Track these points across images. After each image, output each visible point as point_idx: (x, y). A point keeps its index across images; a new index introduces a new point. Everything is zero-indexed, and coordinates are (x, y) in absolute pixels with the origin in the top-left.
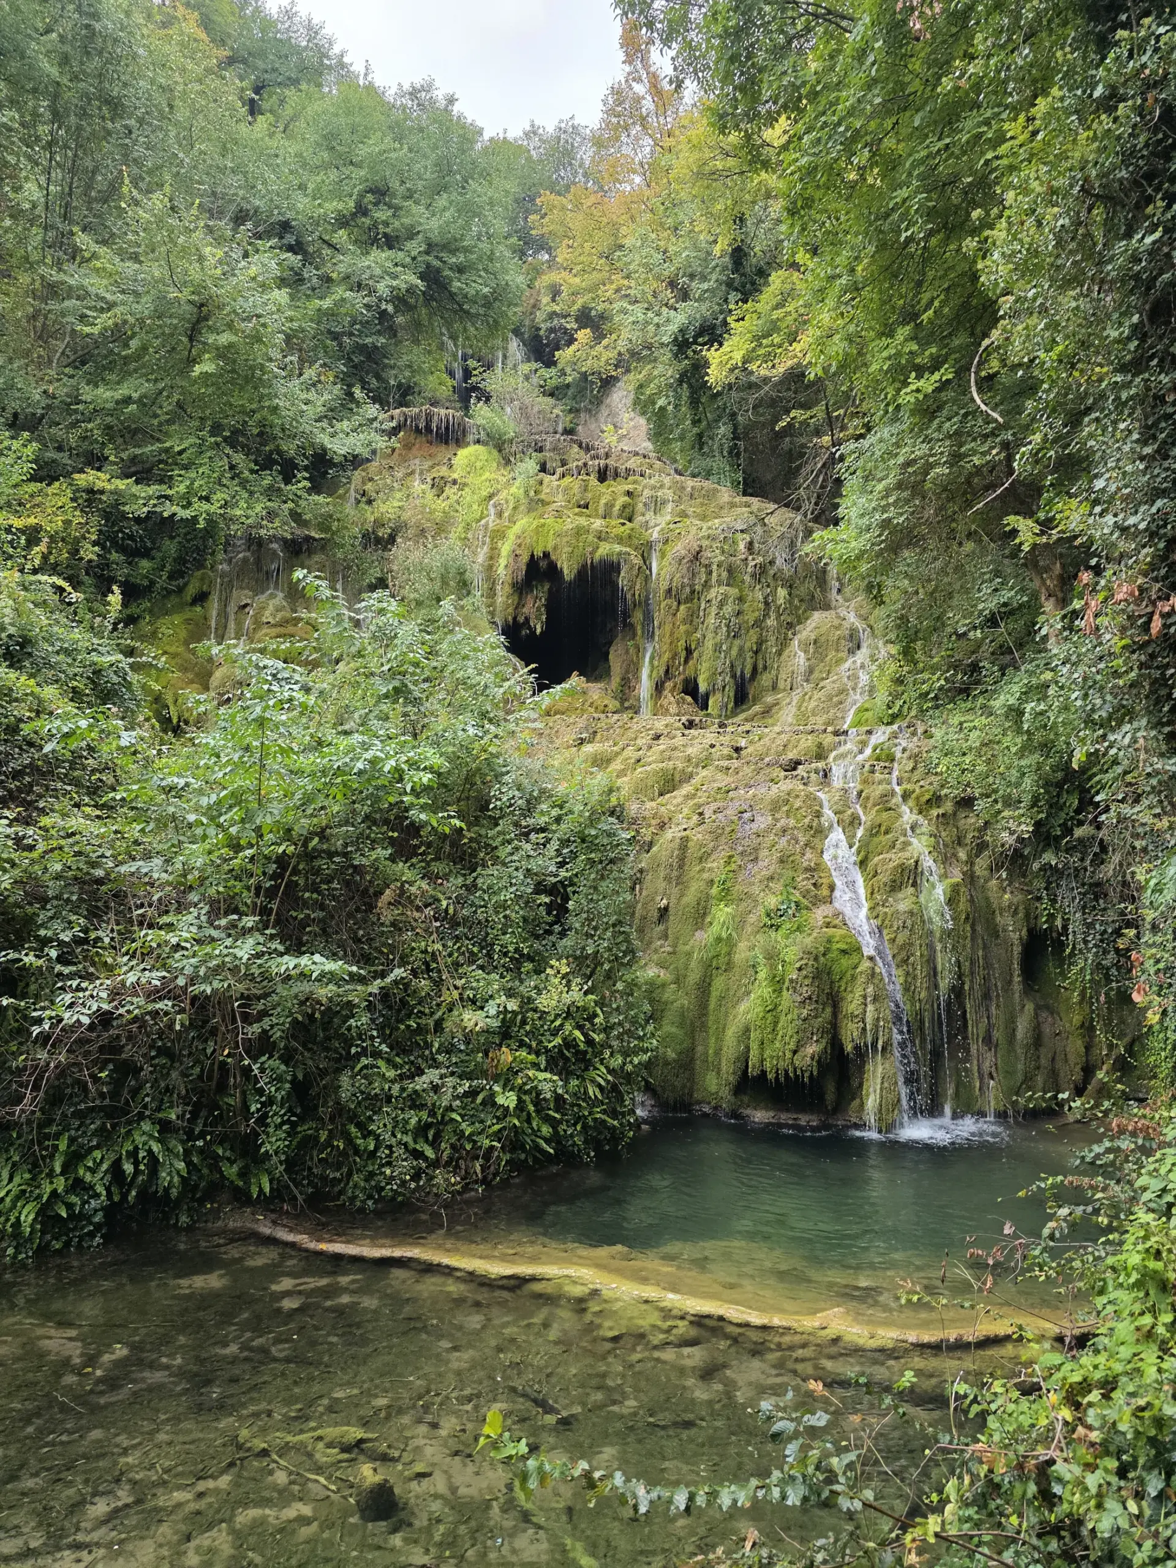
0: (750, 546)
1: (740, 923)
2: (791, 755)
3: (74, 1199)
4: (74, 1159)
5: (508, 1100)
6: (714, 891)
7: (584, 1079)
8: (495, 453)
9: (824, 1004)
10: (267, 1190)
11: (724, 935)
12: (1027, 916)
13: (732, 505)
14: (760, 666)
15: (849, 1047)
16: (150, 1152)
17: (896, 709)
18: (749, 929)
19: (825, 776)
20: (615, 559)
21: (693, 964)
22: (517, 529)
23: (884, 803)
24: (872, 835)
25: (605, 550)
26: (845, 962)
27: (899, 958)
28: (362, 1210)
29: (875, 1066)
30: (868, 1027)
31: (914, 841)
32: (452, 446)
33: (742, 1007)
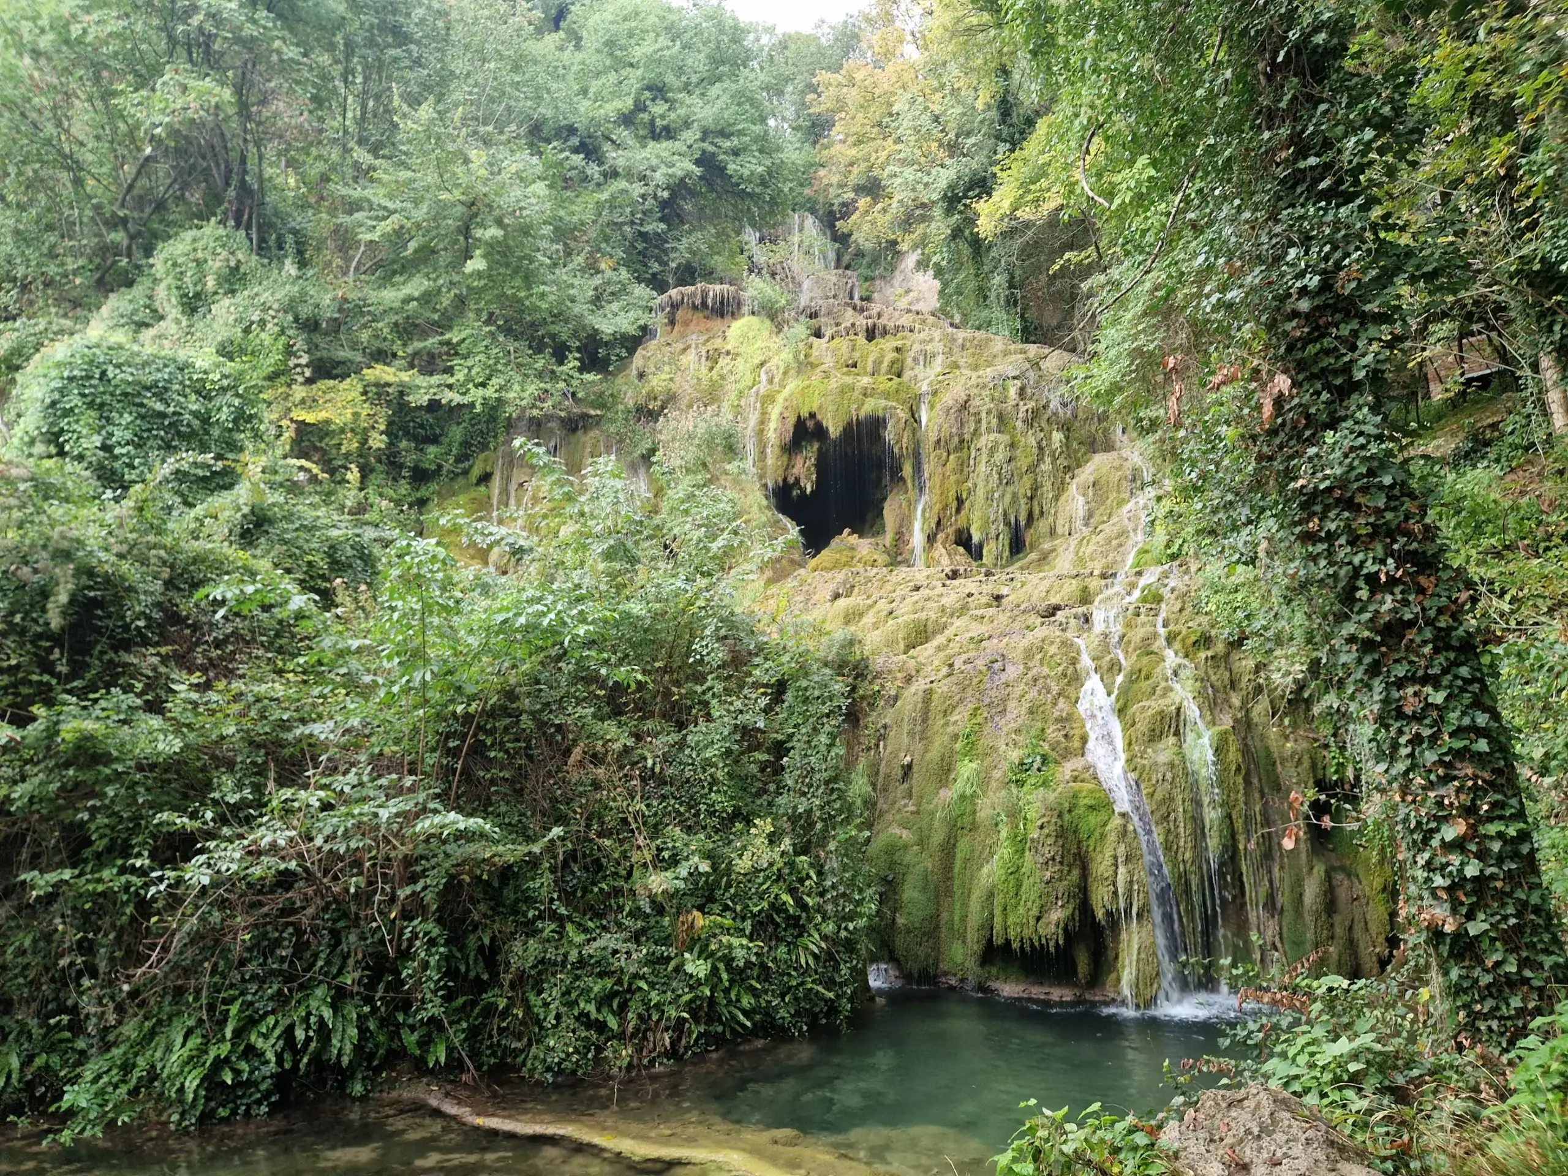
0: (1022, 392)
1: (983, 780)
2: (1054, 600)
3: (244, 1066)
4: (250, 1022)
5: (697, 967)
6: (958, 746)
7: (796, 947)
8: (768, 323)
9: (1070, 865)
10: (442, 1060)
11: (968, 792)
12: (1314, 766)
13: (1006, 353)
14: (1036, 511)
15: (1100, 914)
16: (321, 1017)
17: (1175, 549)
18: (994, 784)
19: (1087, 620)
20: (880, 414)
21: (936, 824)
22: (786, 392)
23: (1146, 648)
24: (1132, 682)
25: (870, 406)
26: (1093, 819)
27: (1158, 815)
28: (539, 1083)
29: (1130, 934)
30: (1121, 891)
31: (1177, 686)
32: (728, 318)
33: (986, 870)
